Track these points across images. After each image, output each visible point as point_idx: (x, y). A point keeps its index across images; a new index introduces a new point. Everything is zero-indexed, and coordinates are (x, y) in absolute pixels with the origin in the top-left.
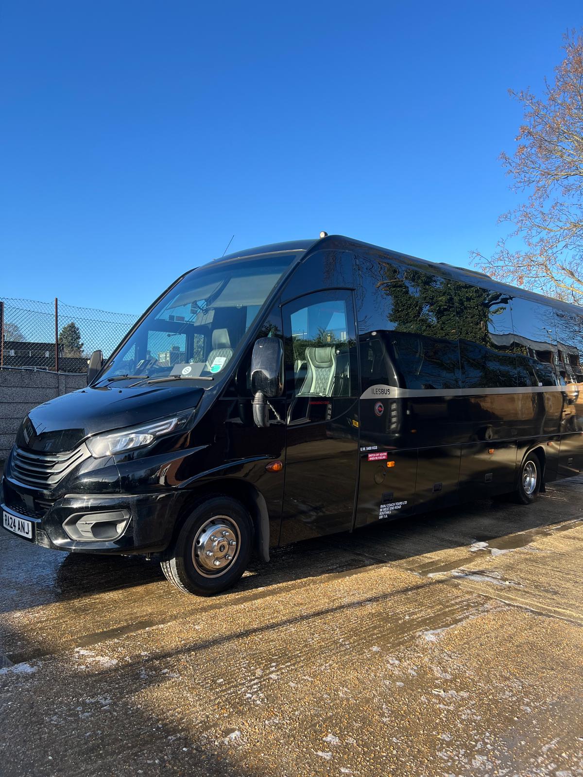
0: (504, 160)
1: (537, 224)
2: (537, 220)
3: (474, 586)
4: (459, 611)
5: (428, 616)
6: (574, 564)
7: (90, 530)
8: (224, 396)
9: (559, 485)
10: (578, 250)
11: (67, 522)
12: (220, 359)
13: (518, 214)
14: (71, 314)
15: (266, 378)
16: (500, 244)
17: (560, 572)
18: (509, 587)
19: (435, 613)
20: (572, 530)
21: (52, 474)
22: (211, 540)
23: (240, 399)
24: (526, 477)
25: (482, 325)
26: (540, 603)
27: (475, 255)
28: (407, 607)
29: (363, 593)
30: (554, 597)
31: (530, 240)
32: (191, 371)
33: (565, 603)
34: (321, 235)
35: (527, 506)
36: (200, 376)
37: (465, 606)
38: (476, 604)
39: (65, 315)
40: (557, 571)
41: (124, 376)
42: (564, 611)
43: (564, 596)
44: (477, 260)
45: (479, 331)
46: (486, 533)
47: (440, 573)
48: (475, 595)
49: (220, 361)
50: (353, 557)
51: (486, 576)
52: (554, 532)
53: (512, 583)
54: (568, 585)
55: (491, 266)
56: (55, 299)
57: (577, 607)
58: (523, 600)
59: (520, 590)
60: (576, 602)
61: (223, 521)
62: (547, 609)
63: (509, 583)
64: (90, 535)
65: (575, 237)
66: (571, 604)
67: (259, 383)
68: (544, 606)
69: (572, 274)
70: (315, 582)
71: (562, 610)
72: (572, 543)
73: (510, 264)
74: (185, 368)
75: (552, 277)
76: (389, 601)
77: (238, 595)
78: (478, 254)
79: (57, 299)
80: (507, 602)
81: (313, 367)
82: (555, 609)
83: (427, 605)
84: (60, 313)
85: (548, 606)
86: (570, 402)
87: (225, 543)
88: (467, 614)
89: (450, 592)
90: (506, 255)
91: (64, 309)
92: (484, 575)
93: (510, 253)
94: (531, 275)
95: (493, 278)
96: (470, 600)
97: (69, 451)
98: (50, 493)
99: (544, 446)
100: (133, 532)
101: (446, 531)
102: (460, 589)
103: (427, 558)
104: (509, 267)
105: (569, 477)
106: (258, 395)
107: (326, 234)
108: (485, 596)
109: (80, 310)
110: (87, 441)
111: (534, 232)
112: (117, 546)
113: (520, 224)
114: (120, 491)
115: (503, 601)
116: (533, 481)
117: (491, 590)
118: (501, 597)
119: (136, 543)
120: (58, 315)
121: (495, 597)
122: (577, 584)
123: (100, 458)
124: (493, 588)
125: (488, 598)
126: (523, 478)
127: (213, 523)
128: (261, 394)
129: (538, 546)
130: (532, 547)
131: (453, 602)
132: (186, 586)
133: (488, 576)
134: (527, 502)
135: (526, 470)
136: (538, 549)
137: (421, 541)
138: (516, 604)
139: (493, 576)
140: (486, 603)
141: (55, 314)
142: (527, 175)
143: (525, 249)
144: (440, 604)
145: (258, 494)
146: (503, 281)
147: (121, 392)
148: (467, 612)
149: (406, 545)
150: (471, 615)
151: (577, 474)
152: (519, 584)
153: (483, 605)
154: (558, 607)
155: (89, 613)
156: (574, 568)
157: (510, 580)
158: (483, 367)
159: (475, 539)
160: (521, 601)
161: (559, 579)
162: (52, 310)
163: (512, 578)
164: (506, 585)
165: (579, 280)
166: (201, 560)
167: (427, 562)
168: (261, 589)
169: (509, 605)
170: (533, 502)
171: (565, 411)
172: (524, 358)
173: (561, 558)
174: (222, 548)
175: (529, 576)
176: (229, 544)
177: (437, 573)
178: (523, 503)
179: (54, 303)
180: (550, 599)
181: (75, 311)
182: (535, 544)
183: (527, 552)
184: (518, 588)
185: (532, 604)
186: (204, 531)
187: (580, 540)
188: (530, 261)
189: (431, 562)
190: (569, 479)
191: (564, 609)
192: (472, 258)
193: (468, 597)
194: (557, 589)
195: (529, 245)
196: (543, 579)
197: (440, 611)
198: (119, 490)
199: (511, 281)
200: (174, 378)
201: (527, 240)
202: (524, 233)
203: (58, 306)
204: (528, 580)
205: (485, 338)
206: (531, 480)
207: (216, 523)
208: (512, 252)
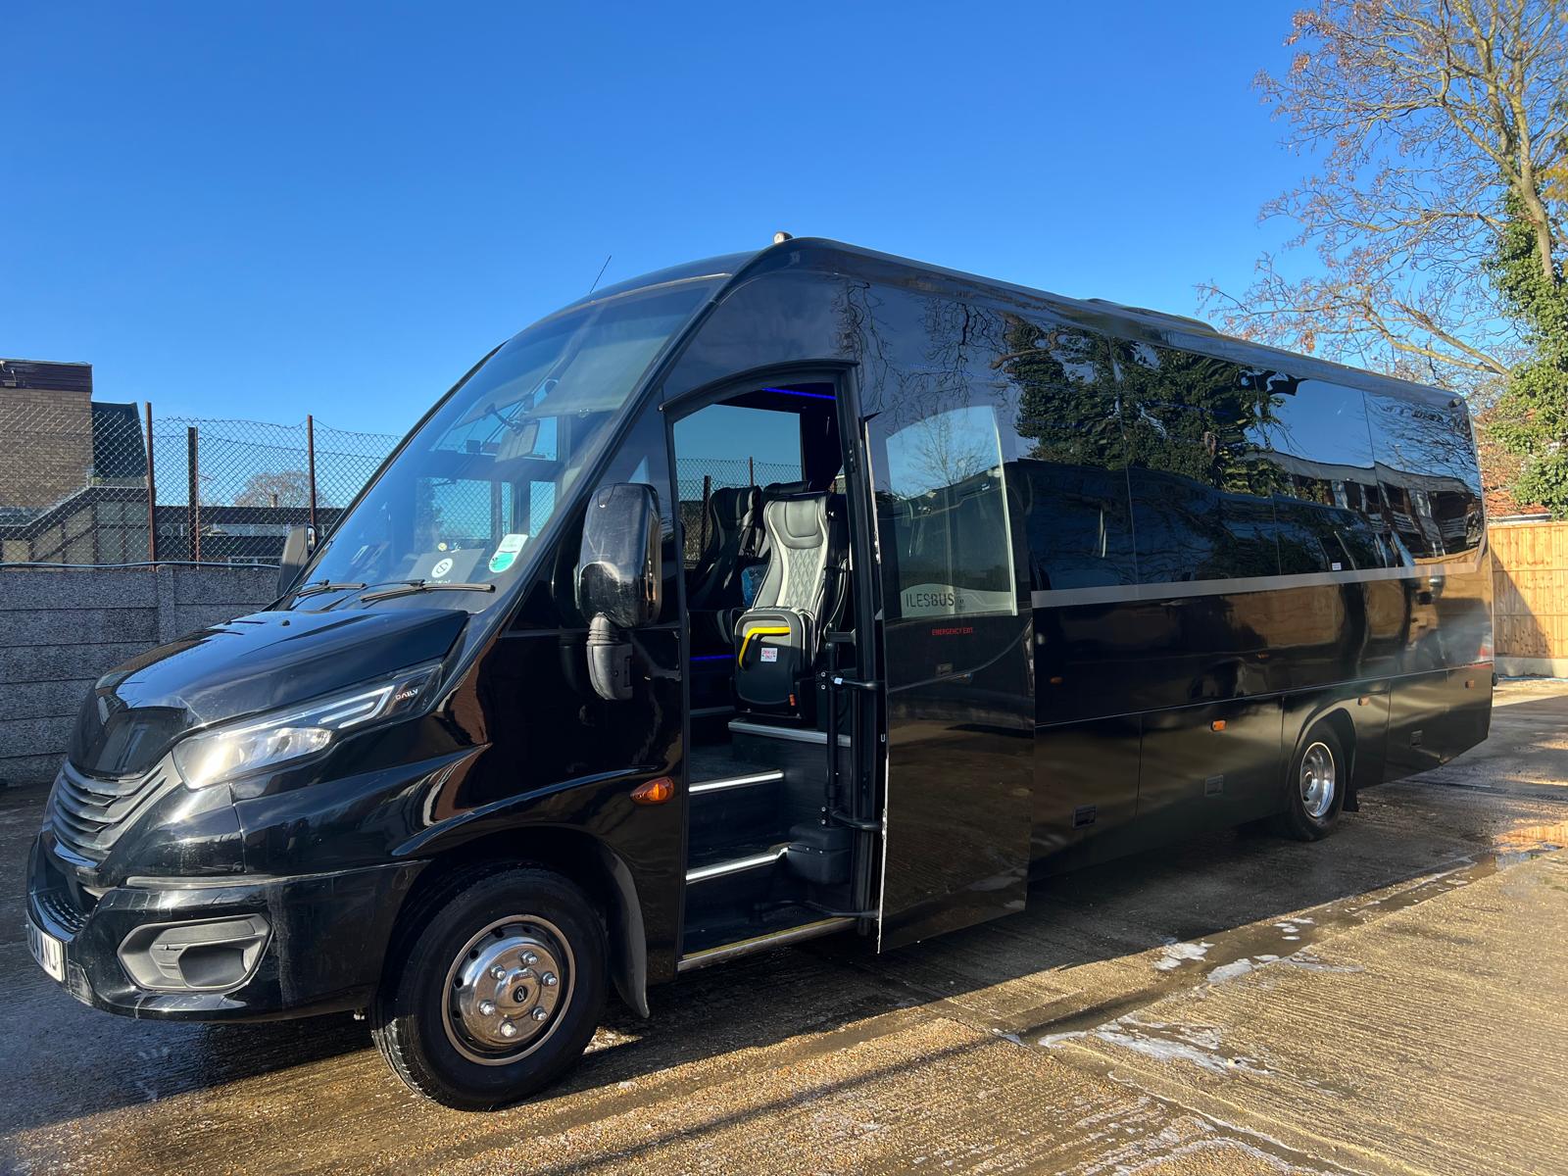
0: (1265, 88)
1: (1347, 219)
2: (1346, 210)
3: (1144, 1073)
4: (1092, 1153)
5: (1011, 1169)
6: (1406, 1004)
7: (177, 965)
8: (511, 629)
9: (1396, 790)
10: (1438, 270)
11: (125, 947)
12: (514, 539)
13: (1303, 199)
14: (342, 448)
15: (613, 583)
16: (1262, 264)
17: (1367, 1028)
18: (1234, 1076)
19: (1029, 1157)
20: (1412, 908)
21: (106, 826)
22: (489, 977)
23: (563, 633)
24: (1309, 780)
25: (1206, 440)
26: (1305, 1125)
27: (1207, 292)
28: (964, 1140)
29: (866, 1097)
30: (1344, 1106)
31: (1331, 254)
32: (452, 568)
33: (1368, 1124)
34: (776, 238)
35: (1312, 846)
36: (467, 582)
37: (1112, 1135)
38: (1141, 1130)
39: (330, 451)
40: (1362, 1027)
41: (321, 584)
42: (1363, 1150)
43: (1369, 1102)
44: (1214, 302)
45: (1201, 453)
46: (1206, 920)
47: (1071, 1034)
48: (1143, 1100)
49: (514, 543)
50: (872, 992)
51: (1181, 1041)
52: (1367, 916)
53: (1243, 1065)
54: (1385, 1068)
55: (1245, 313)
56: (306, 418)
57: (1397, 1137)
58: (1262, 1116)
59: (1259, 1085)
60: (1398, 1119)
61: (527, 929)
62: (1321, 1145)
63: (1237, 1062)
64: (177, 975)
65: (1430, 243)
66: (1384, 1128)
67: (599, 594)
68: (1313, 1136)
69: (1428, 321)
70: (759, 1064)
71: (1358, 1148)
72: (1408, 945)
73: (1290, 307)
74: (439, 564)
75: (1383, 331)
76: (923, 1120)
77: (564, 1105)
78: (1215, 290)
79: (311, 417)
80: (1219, 1122)
81: (782, 548)
82: (1339, 1144)
83: (1016, 1132)
84: (319, 446)
85: (1322, 1134)
86: (1425, 598)
87: (531, 982)
88: (1110, 1162)
89: (1082, 1093)
90: (1278, 287)
91: (327, 438)
92: (1177, 1040)
93: (1288, 283)
94: (1337, 328)
95: (1255, 339)
96: (1127, 1118)
97: (138, 772)
98: (97, 874)
99: (1350, 705)
100: (276, 968)
101: (1110, 915)
102: (1109, 1082)
103: (1048, 990)
104: (1286, 315)
105: (1423, 771)
106: (598, 624)
107: (787, 236)
108: (1169, 1105)
109: (361, 438)
110: (175, 750)
111: (1341, 237)
112: (237, 1004)
113: (1307, 220)
114: (243, 869)
115: (1212, 1118)
116: (1328, 786)
117: (1188, 1088)
118: (1206, 1106)
119: (287, 996)
120: (315, 450)
121: (1194, 1109)
122: (1406, 1066)
123: (206, 787)
124: (1192, 1080)
125: (1174, 1110)
126: (1302, 781)
127: (499, 934)
128: (603, 620)
129: (1324, 954)
130: (1310, 955)
131: (1082, 1123)
132: (429, 1089)
133: (1186, 1043)
134: (1312, 837)
135: (1309, 762)
136: (1323, 962)
137: (1045, 944)
138: (1242, 1130)
139: (1200, 1043)
140: (1168, 1124)
141: (307, 449)
142: (1321, 114)
143: (1320, 272)
144: (1050, 1129)
145: (614, 858)
146: (1277, 344)
147: (287, 623)
148: (1113, 1156)
149: (1008, 956)
150: (1120, 1163)
151: (1436, 764)
152: (1261, 1066)
153: (1157, 1130)
154: (1348, 1137)
155: (189, 1163)
156: (1405, 1017)
157: (1239, 1055)
158: (1216, 533)
159: (1174, 936)
160: (1259, 1119)
161: (1363, 1050)
162: (300, 440)
163: (1245, 1049)
164: (1227, 1070)
165: (1441, 333)
166: (469, 1023)
167: (1046, 1001)
168: (624, 1086)
169: (1223, 1132)
170: (1327, 837)
171: (1415, 620)
172: (1315, 510)
173: (1376, 989)
174: (519, 993)
175: (1290, 1043)
176: (541, 982)
177: (1064, 1035)
178: (1304, 839)
179: (306, 425)
180: (1334, 1111)
181: (350, 441)
182: (1317, 947)
183: (1296, 972)
184: (1256, 1080)
185: (1284, 1128)
186: (474, 954)
187: (1427, 937)
188: (1333, 300)
189: (1057, 1003)
190: (1425, 774)
191: (1363, 1143)
192: (1202, 301)
193: (1124, 1106)
194: (1353, 1080)
195: (1330, 266)
196: (1323, 1052)
197: (1046, 1149)
198: (239, 868)
199: (1289, 342)
200: (409, 587)
201: (1324, 253)
202: (1318, 240)
203: (314, 432)
204: (1286, 1053)
205: (1215, 468)
206: (1324, 785)
207: (506, 933)
208: (1293, 280)
